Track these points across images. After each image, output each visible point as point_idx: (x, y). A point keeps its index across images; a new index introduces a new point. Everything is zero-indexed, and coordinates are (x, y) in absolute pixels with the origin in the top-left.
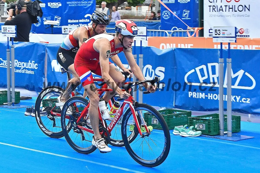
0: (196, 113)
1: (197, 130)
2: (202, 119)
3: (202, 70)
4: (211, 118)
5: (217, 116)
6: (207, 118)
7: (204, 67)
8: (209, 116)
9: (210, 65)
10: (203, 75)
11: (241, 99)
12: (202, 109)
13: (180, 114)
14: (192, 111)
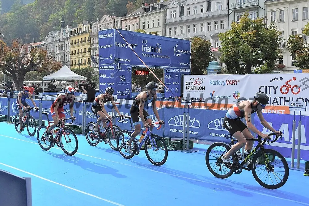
0: (173, 139)
1: (172, 148)
2: (175, 142)
3: (176, 118)
4: (180, 141)
5: (182, 140)
6: (178, 142)
7: (177, 116)
8: (179, 141)
9: (180, 116)
10: (177, 121)
11: (194, 133)
12: (176, 137)
13: (166, 140)
14: (171, 138)
